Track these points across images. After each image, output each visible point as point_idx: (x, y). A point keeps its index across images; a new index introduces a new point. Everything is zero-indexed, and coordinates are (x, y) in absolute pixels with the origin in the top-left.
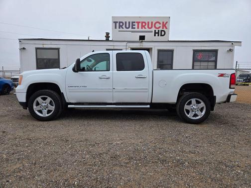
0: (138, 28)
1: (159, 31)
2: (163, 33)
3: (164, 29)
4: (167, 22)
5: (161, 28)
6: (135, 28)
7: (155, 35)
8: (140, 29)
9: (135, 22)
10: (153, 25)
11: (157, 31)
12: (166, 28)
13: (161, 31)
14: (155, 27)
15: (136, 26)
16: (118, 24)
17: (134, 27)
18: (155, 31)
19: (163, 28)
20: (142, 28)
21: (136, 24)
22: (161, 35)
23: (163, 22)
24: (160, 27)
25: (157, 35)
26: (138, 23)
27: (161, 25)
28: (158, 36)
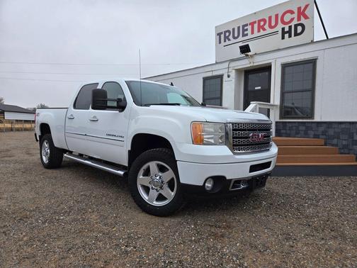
0: (253, 33)
1: (290, 27)
2: (299, 29)
3: (303, 21)
4: (307, 6)
5: (296, 19)
6: (247, 35)
7: (283, 38)
8: (256, 34)
9: (247, 25)
10: (280, 18)
11: (287, 29)
12: (306, 17)
13: (296, 26)
14: (283, 22)
15: (249, 32)
16: (222, 36)
17: (246, 33)
18: (283, 29)
19: (299, 19)
20: (259, 31)
21: (249, 27)
22: (296, 34)
23: (299, 9)
24: (292, 19)
25: (287, 35)
26: (252, 24)
27: (295, 16)
28: (290, 36)
